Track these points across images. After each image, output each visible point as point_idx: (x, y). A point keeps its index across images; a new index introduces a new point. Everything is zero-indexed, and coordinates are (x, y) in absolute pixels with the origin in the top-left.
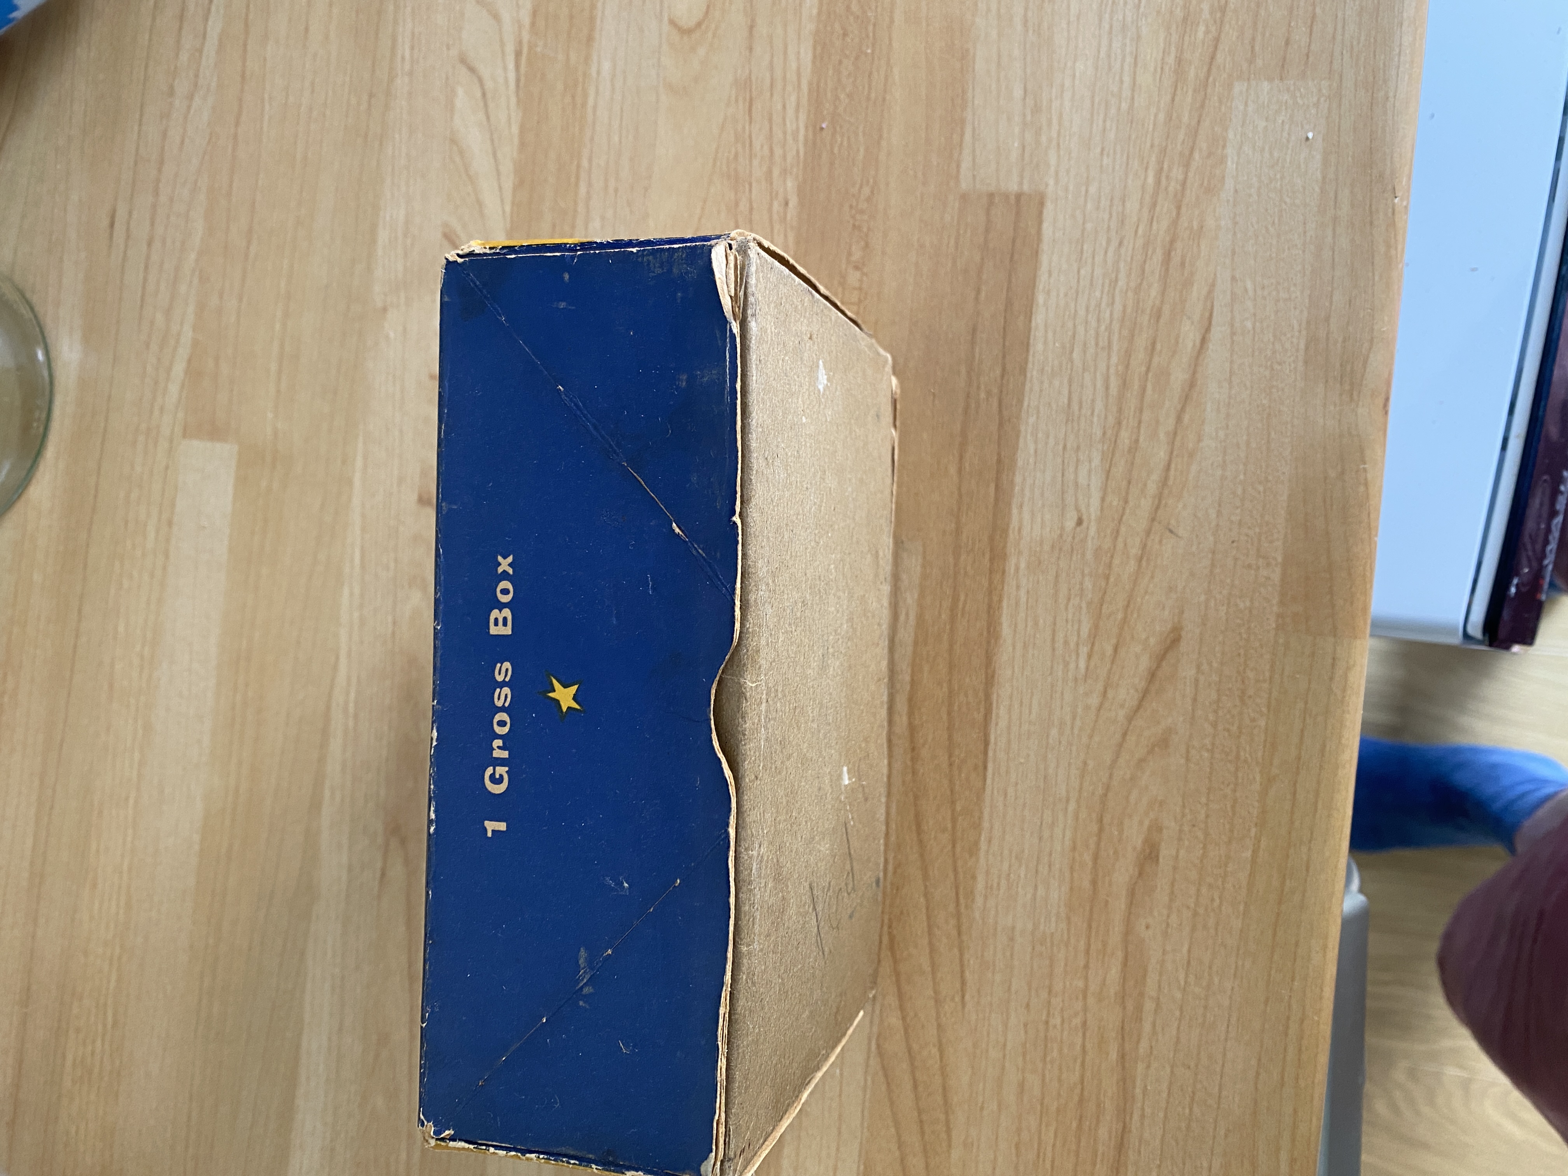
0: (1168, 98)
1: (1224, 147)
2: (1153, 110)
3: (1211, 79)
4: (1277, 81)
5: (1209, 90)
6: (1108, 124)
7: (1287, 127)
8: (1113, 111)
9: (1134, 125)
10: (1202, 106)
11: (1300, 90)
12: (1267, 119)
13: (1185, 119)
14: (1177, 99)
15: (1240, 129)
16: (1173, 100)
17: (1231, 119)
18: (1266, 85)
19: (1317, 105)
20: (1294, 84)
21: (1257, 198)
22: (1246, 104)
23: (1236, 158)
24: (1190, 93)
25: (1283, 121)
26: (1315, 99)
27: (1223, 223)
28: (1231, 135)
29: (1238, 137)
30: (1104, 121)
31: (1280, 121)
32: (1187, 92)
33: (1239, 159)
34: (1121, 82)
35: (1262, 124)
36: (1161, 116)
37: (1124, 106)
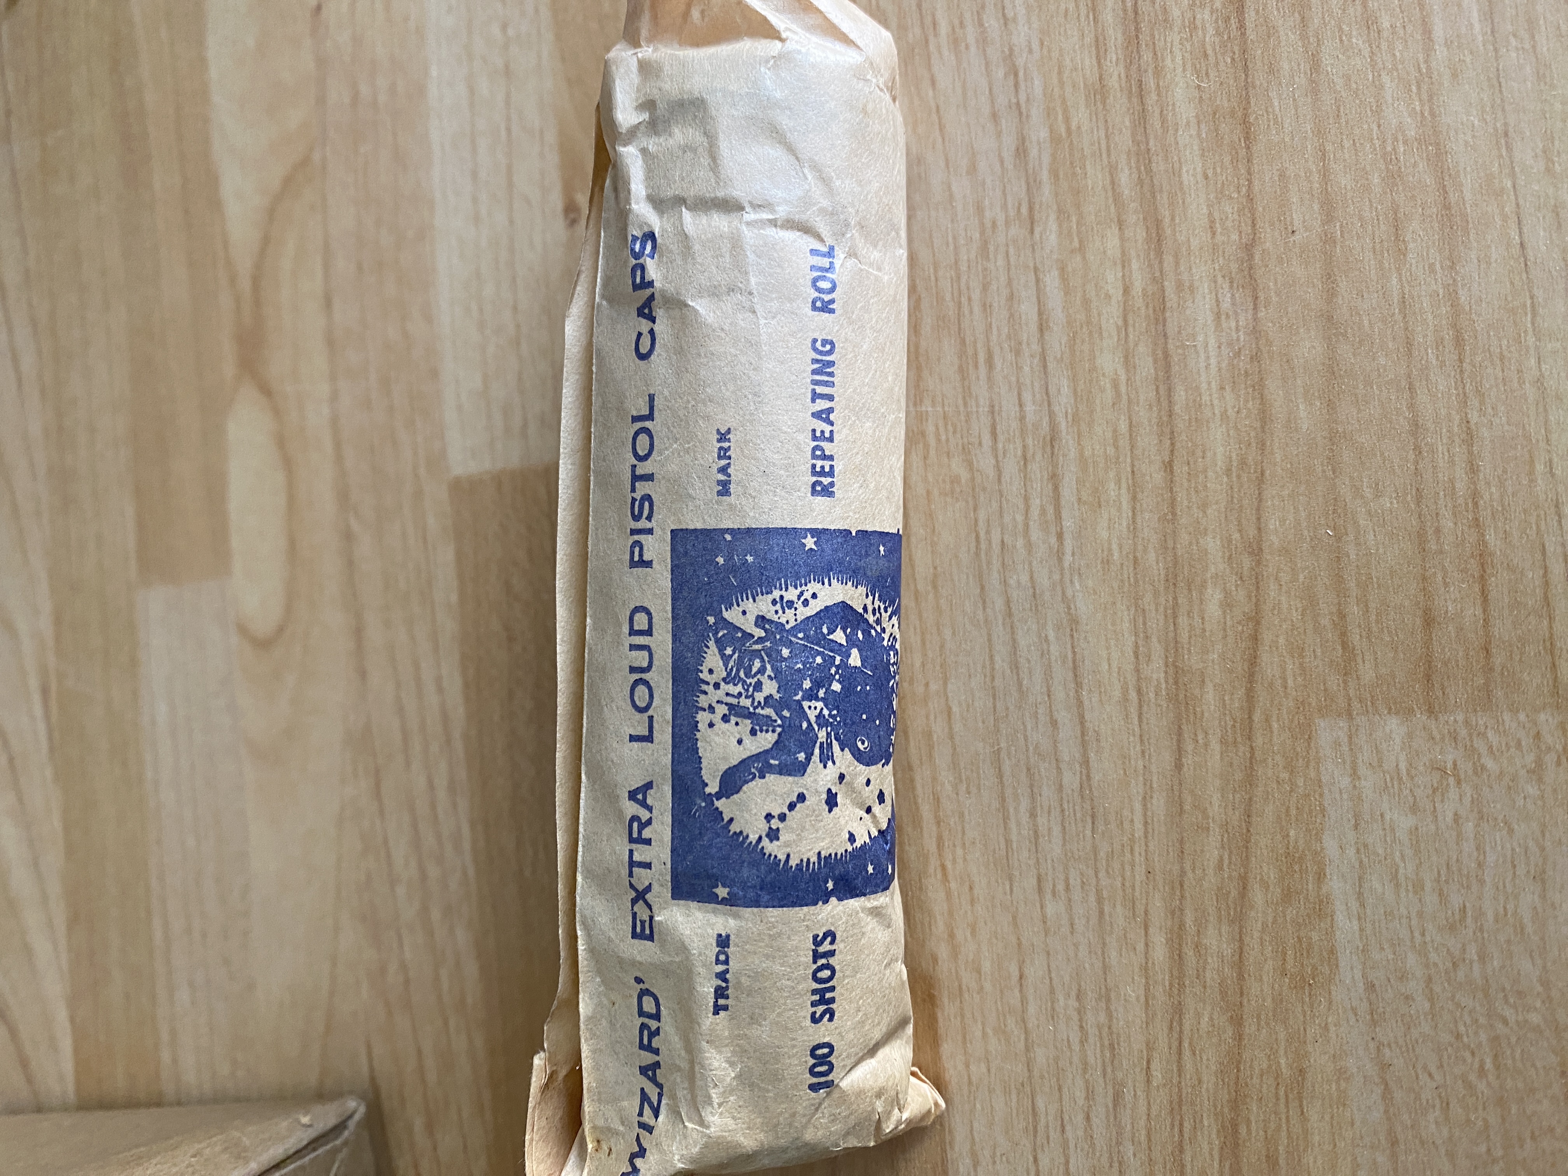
0: (1167, 758)
1: (1320, 877)
2: (1137, 789)
3: (1257, 716)
4: (1421, 717)
5: (1259, 741)
6: (1042, 820)
7: (1469, 827)
8: (1047, 793)
9: (1101, 828)
10: (1250, 780)
11: (1483, 735)
12: (1414, 809)
13: (1215, 808)
14: (1188, 761)
15: (1351, 835)
16: (1178, 766)
17: (1323, 810)
18: (1394, 726)
19: (1537, 772)
20: (1467, 722)
21: (1427, 1005)
22: (1355, 774)
23: (1354, 905)
24: (1215, 746)
25: (1457, 817)
26: (1530, 758)
27: (1350, 1063)
28: (1330, 845)
29: (1351, 852)
30: (1033, 815)
31: (1450, 816)
32: (1206, 745)
33: (1363, 905)
34: (1054, 723)
35: (1405, 822)
36: (1159, 803)
37: (1071, 780)
